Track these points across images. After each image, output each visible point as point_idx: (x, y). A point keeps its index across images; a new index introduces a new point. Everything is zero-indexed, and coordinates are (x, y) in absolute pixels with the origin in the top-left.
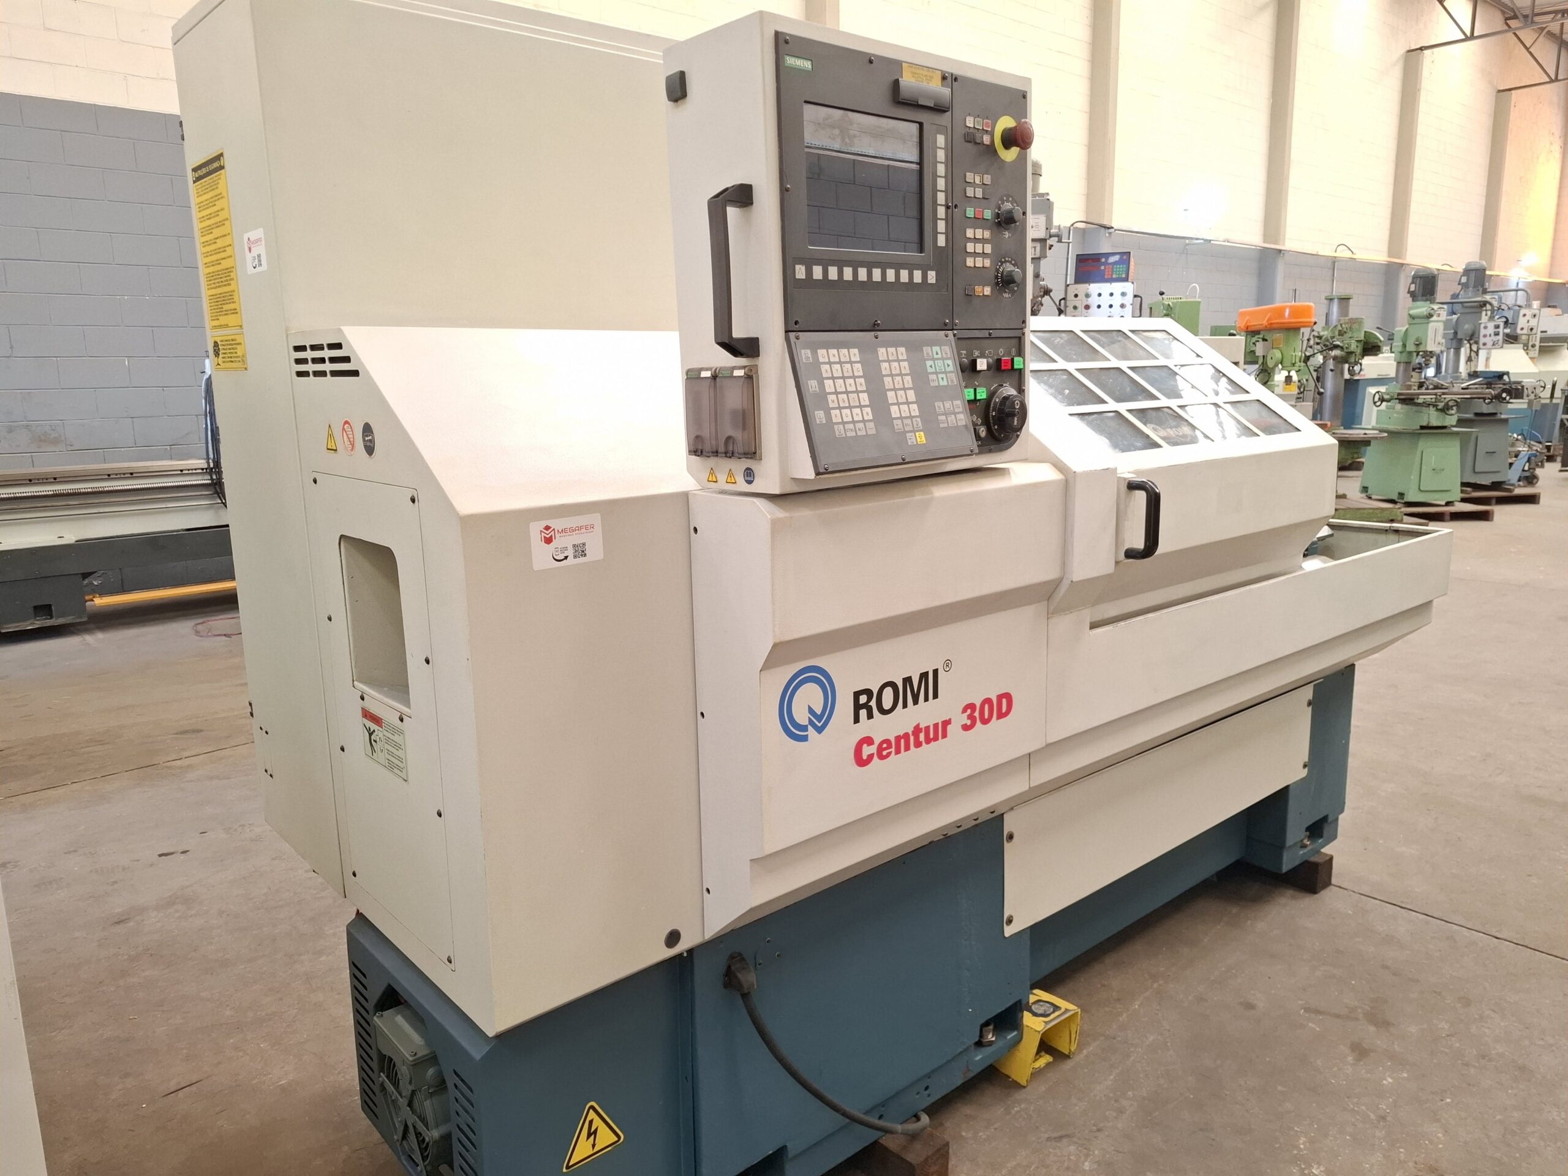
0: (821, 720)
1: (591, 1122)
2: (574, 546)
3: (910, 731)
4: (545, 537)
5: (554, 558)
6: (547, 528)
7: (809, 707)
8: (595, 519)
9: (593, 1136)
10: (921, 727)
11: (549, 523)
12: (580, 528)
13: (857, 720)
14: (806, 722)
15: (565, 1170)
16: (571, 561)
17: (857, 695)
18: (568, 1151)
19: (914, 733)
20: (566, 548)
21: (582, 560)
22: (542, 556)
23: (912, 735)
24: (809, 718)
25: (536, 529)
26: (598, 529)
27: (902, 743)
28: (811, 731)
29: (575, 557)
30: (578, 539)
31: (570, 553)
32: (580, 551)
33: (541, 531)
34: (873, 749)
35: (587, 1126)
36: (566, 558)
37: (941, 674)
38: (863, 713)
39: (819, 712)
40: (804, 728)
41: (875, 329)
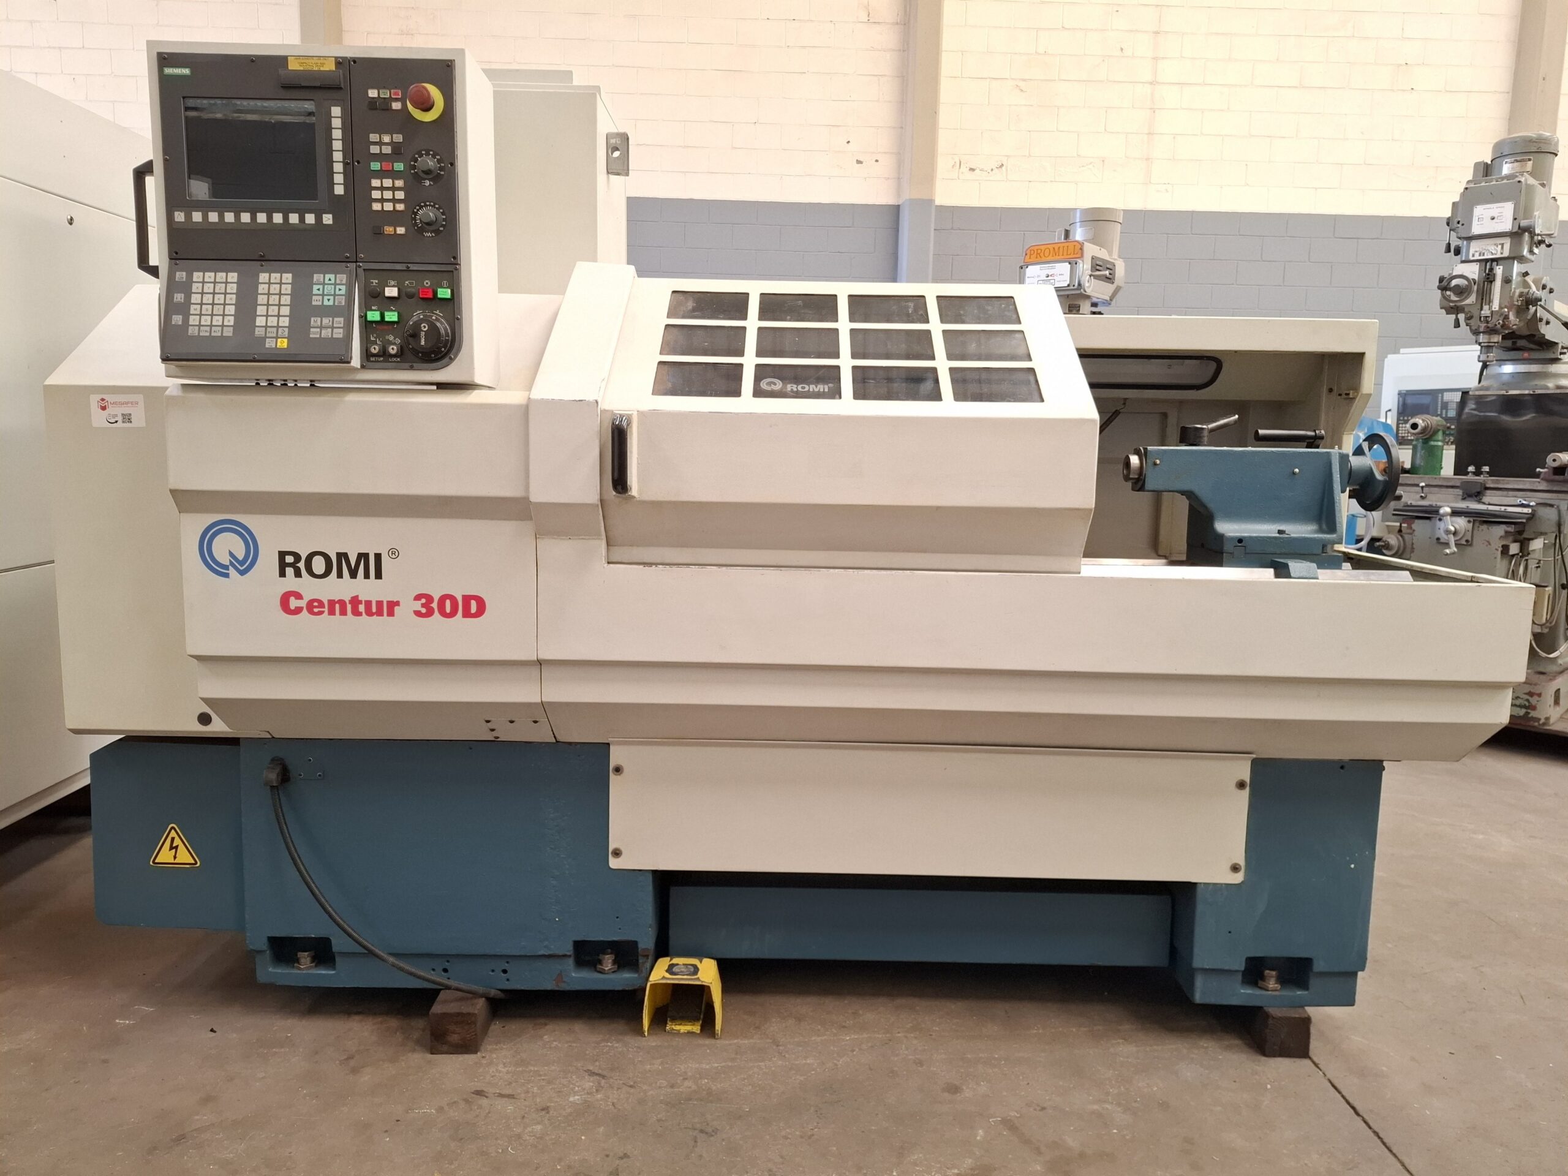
0: (246, 565)
1: (173, 839)
2: (123, 414)
3: (347, 599)
4: (101, 406)
5: (110, 422)
6: (103, 400)
7: (230, 551)
8: (139, 398)
9: (174, 850)
10: (360, 599)
11: (104, 396)
12: (127, 403)
13: (282, 574)
14: (228, 564)
15: (151, 863)
16: (120, 424)
17: (282, 555)
18: (155, 849)
19: (351, 602)
20: (116, 416)
21: (128, 425)
22: (99, 419)
23: (350, 603)
24: (230, 560)
25: (94, 399)
26: (141, 404)
27: (336, 607)
28: (232, 571)
29: (123, 422)
30: (126, 411)
31: (120, 419)
32: (127, 418)
33: (98, 402)
34: (302, 603)
35: (170, 841)
36: (116, 422)
37: (385, 559)
38: (290, 571)
39: (241, 558)
40: (227, 568)
41: (262, 259)
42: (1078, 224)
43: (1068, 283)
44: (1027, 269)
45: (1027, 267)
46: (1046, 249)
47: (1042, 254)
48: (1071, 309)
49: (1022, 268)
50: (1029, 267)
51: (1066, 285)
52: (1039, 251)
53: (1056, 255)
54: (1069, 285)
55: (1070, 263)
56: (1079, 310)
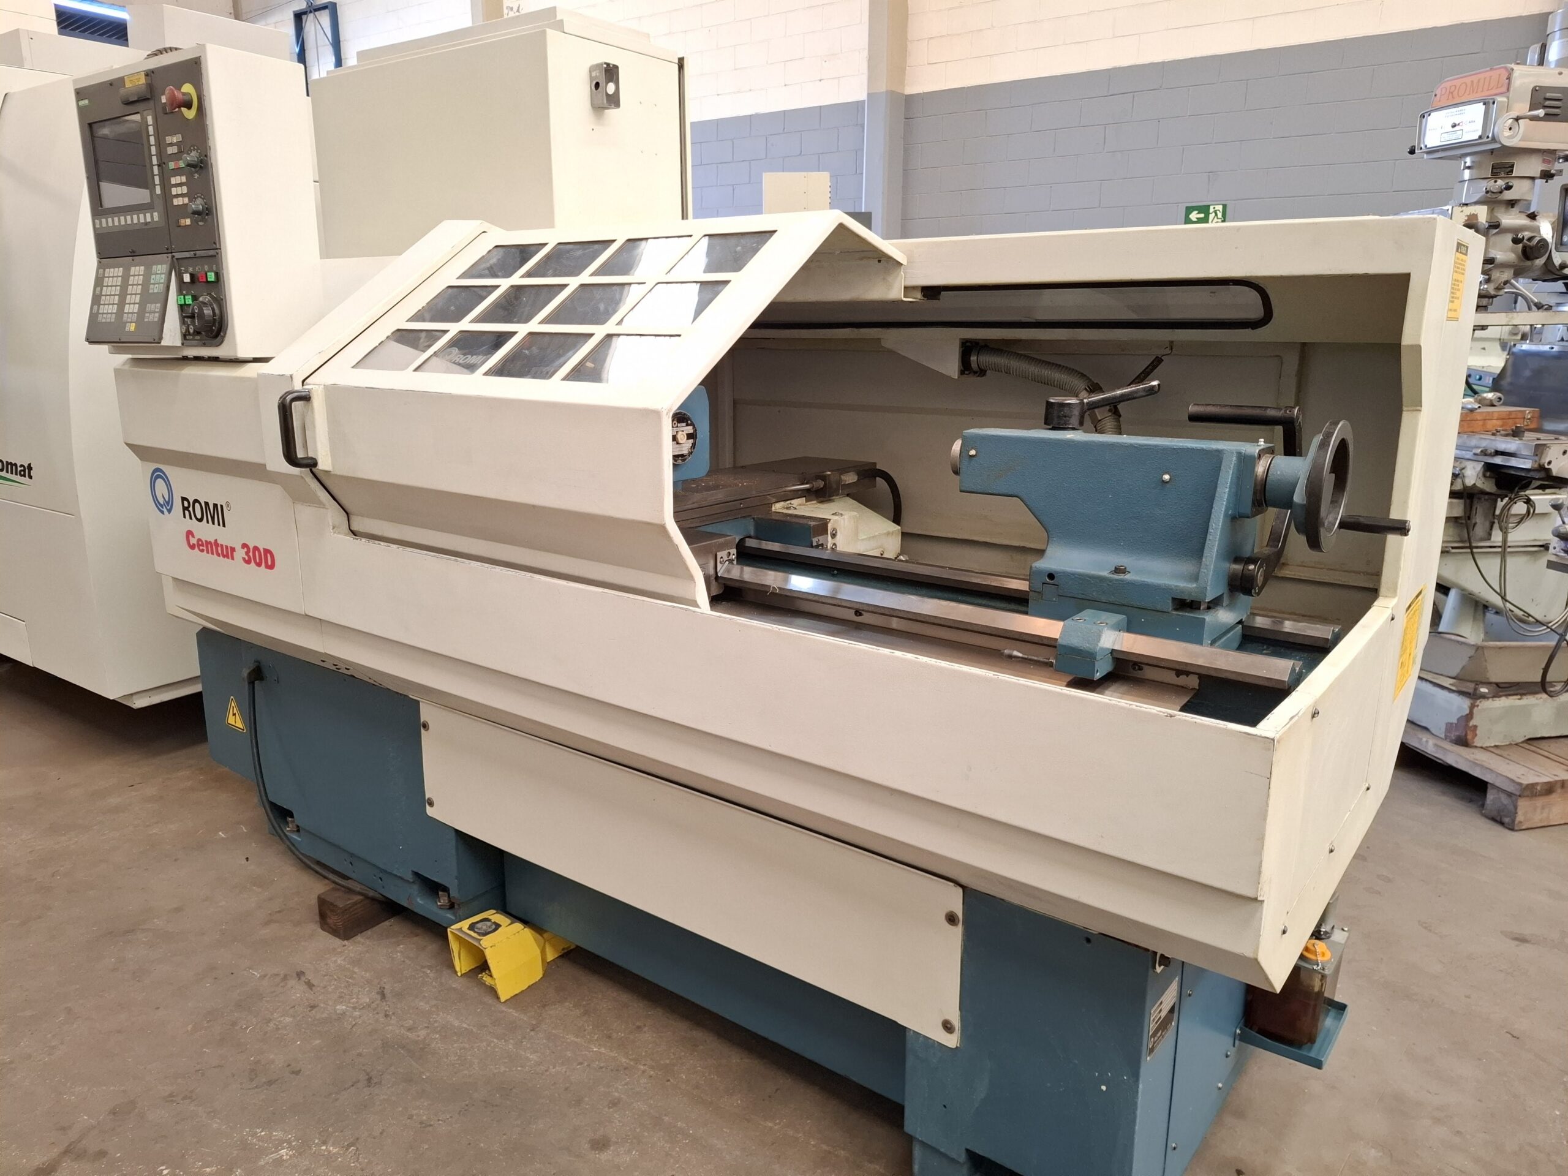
0: (170, 504)
3: (213, 541)
7: (162, 494)
10: (219, 542)
14: (163, 504)
19: (215, 544)
24: (164, 501)
27: (209, 547)
28: (166, 510)
34: (196, 542)
39: (167, 499)
40: (163, 507)
41: (133, 254)
42: (1557, 34)
43: (1480, 133)
44: (1429, 118)
45: (1429, 115)
46: (1462, 83)
47: (1455, 93)
48: (1495, 171)
49: (1424, 117)
50: (1432, 114)
51: (1477, 137)
52: (1453, 89)
53: (1473, 92)
54: (1480, 137)
55: (1484, 104)
56: (1512, 171)
